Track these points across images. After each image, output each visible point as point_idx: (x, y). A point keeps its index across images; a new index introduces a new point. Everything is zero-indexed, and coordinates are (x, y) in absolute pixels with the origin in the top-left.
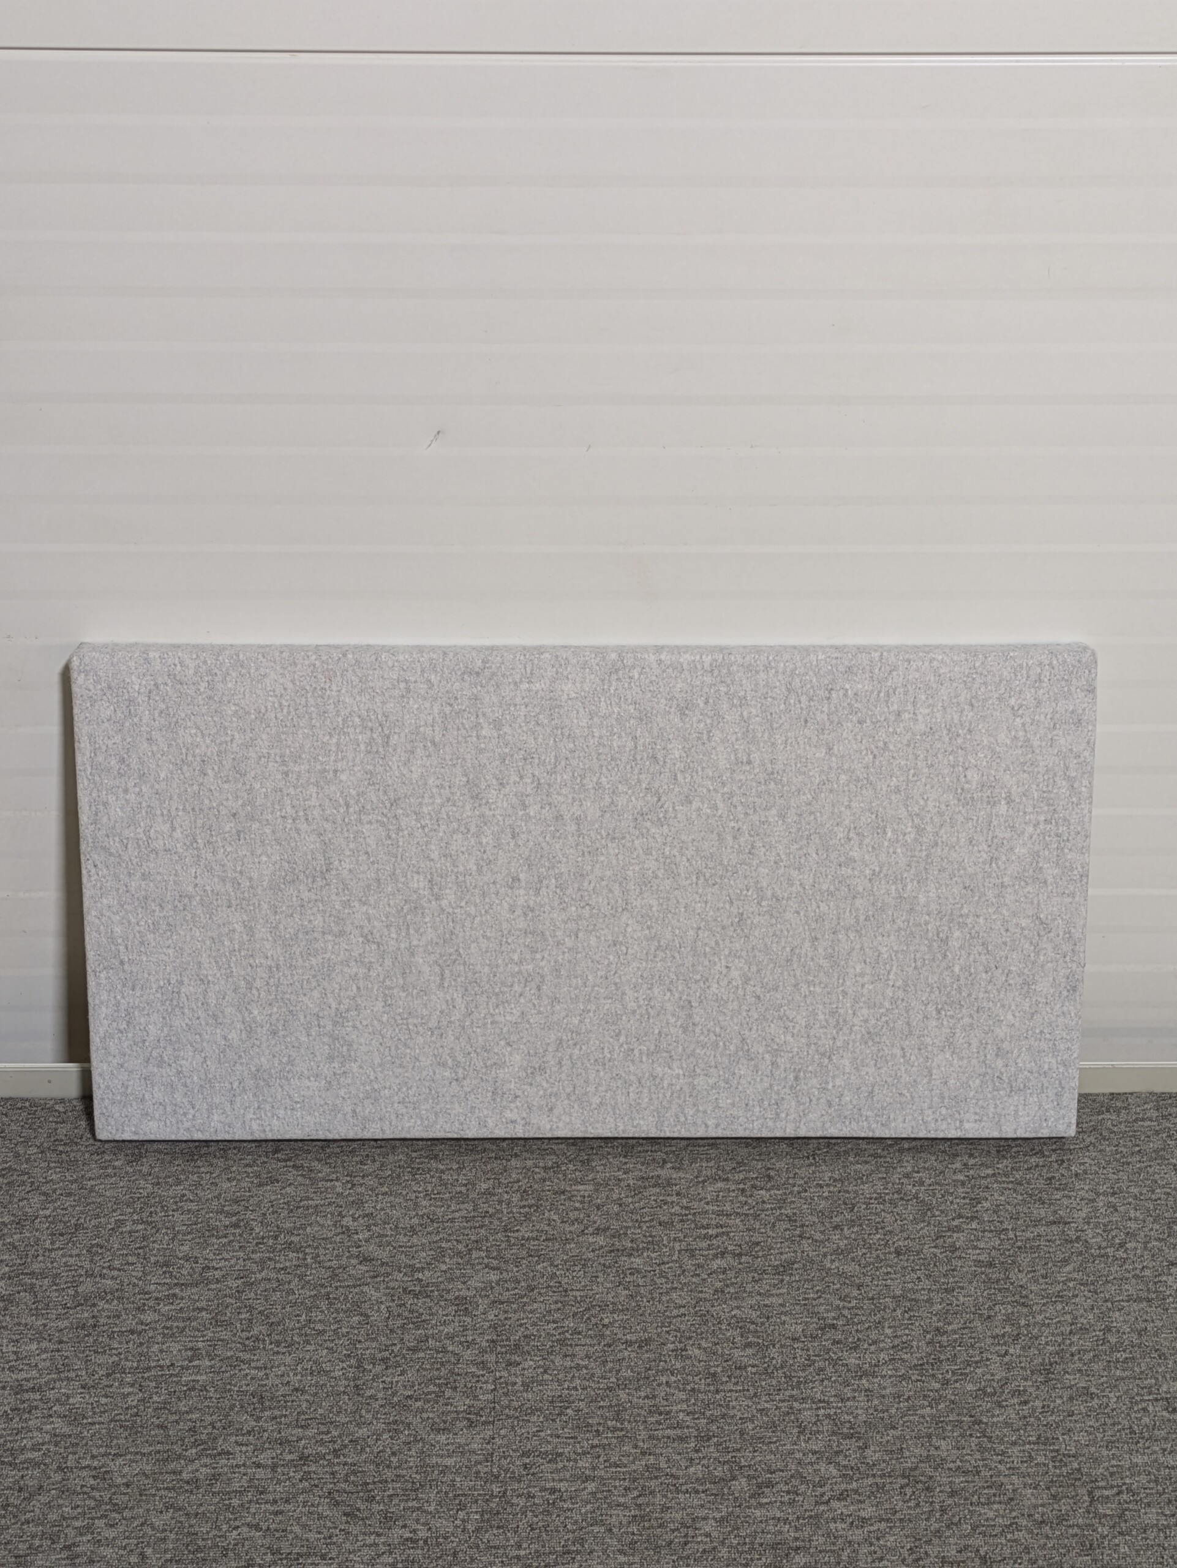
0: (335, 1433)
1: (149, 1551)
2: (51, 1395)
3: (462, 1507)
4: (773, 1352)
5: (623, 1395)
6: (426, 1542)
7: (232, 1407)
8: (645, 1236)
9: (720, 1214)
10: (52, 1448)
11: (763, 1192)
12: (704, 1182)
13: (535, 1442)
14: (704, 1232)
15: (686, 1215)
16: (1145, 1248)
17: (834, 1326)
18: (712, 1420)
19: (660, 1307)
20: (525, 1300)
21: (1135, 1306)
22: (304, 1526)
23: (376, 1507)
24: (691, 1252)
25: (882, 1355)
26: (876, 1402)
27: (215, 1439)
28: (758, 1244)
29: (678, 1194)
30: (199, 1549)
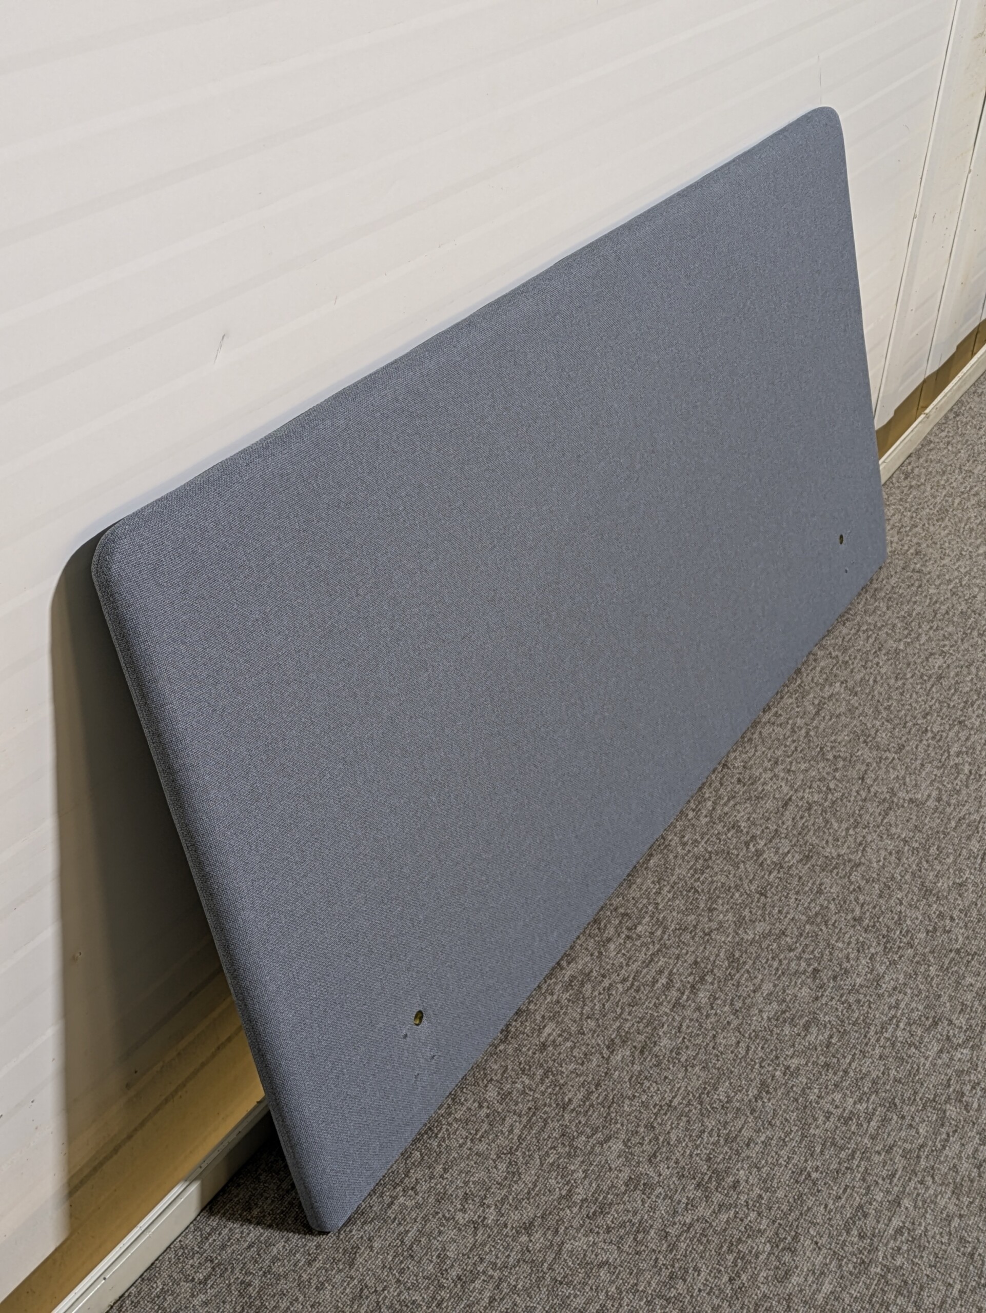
8: (638, 1022)
9: (647, 964)
11: (639, 928)
12: (600, 953)
13: (837, 1216)
14: (659, 985)
15: (632, 984)
20: (661, 1139)
21: (891, 818)
24: (679, 1005)
28: (696, 963)
29: (604, 976)
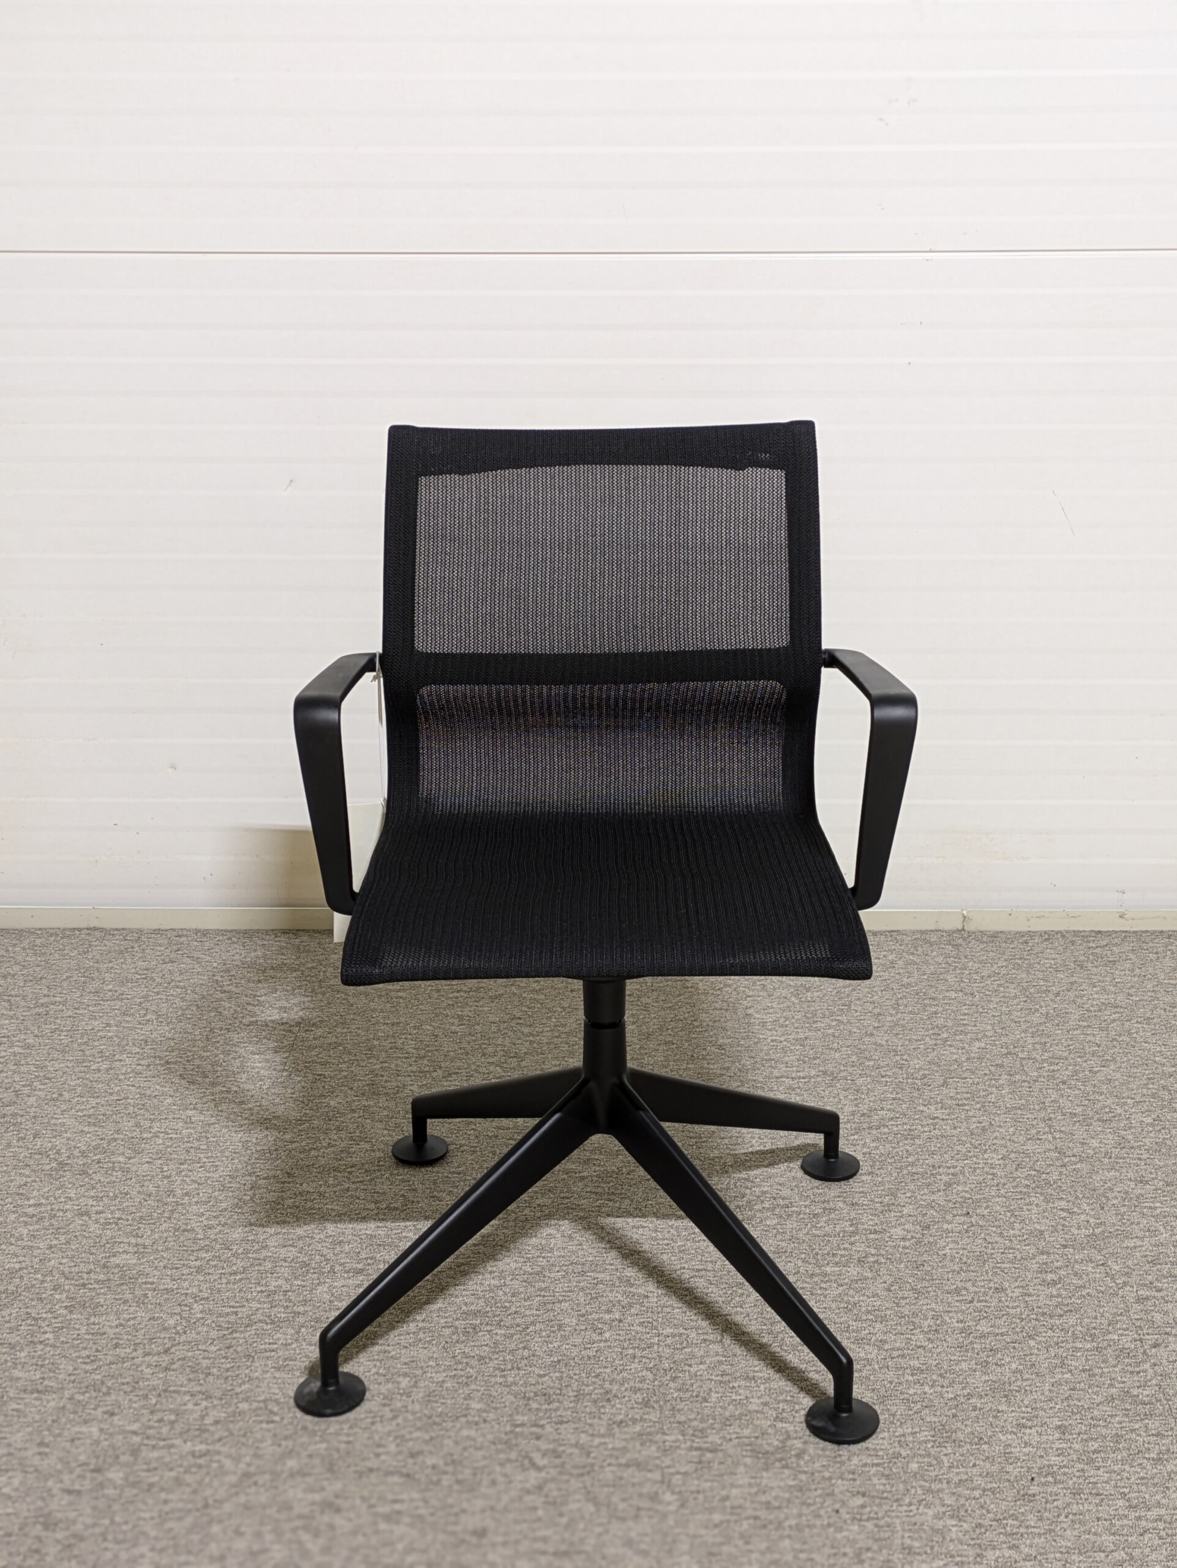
0: (189, 1054)
1: (64, 1093)
2: (15, 1039)
3: (261, 1080)
4: (477, 1027)
5: (376, 1042)
6: (236, 1092)
7: (127, 1044)
10: (12, 1058)
13: (315, 1058)
16: (735, 990)
17: (520, 1018)
18: (429, 1051)
19: (411, 1011)
21: (717, 1012)
22: (162, 1086)
23: (207, 1080)
24: (438, 991)
25: (546, 1029)
26: (535, 1045)
27: (114, 1055)
30: (96, 1092)
